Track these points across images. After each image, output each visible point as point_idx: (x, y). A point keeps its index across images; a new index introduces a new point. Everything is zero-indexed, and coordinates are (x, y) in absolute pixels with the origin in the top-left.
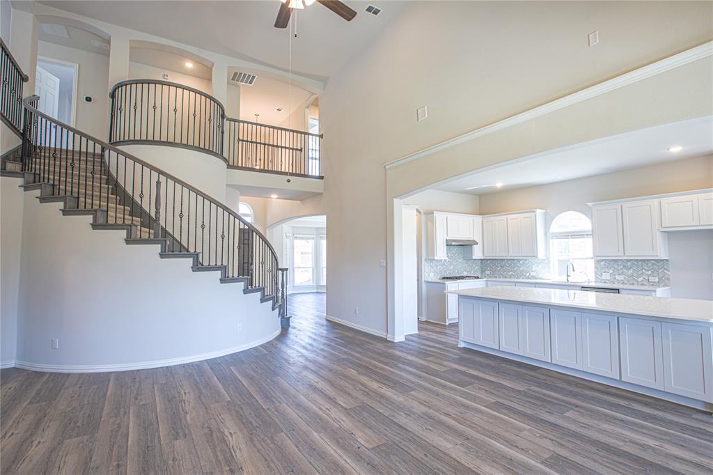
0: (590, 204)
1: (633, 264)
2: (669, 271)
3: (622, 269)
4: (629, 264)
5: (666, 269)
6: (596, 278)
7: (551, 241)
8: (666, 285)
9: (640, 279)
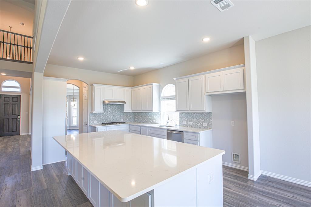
0: (175, 79)
1: (196, 115)
2: (212, 119)
3: (191, 118)
4: (194, 115)
5: (210, 118)
6: (180, 123)
7: (161, 101)
8: (210, 128)
9: (199, 125)
